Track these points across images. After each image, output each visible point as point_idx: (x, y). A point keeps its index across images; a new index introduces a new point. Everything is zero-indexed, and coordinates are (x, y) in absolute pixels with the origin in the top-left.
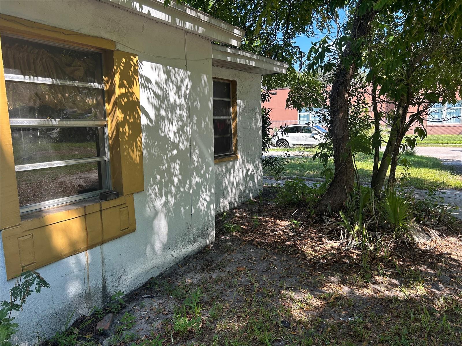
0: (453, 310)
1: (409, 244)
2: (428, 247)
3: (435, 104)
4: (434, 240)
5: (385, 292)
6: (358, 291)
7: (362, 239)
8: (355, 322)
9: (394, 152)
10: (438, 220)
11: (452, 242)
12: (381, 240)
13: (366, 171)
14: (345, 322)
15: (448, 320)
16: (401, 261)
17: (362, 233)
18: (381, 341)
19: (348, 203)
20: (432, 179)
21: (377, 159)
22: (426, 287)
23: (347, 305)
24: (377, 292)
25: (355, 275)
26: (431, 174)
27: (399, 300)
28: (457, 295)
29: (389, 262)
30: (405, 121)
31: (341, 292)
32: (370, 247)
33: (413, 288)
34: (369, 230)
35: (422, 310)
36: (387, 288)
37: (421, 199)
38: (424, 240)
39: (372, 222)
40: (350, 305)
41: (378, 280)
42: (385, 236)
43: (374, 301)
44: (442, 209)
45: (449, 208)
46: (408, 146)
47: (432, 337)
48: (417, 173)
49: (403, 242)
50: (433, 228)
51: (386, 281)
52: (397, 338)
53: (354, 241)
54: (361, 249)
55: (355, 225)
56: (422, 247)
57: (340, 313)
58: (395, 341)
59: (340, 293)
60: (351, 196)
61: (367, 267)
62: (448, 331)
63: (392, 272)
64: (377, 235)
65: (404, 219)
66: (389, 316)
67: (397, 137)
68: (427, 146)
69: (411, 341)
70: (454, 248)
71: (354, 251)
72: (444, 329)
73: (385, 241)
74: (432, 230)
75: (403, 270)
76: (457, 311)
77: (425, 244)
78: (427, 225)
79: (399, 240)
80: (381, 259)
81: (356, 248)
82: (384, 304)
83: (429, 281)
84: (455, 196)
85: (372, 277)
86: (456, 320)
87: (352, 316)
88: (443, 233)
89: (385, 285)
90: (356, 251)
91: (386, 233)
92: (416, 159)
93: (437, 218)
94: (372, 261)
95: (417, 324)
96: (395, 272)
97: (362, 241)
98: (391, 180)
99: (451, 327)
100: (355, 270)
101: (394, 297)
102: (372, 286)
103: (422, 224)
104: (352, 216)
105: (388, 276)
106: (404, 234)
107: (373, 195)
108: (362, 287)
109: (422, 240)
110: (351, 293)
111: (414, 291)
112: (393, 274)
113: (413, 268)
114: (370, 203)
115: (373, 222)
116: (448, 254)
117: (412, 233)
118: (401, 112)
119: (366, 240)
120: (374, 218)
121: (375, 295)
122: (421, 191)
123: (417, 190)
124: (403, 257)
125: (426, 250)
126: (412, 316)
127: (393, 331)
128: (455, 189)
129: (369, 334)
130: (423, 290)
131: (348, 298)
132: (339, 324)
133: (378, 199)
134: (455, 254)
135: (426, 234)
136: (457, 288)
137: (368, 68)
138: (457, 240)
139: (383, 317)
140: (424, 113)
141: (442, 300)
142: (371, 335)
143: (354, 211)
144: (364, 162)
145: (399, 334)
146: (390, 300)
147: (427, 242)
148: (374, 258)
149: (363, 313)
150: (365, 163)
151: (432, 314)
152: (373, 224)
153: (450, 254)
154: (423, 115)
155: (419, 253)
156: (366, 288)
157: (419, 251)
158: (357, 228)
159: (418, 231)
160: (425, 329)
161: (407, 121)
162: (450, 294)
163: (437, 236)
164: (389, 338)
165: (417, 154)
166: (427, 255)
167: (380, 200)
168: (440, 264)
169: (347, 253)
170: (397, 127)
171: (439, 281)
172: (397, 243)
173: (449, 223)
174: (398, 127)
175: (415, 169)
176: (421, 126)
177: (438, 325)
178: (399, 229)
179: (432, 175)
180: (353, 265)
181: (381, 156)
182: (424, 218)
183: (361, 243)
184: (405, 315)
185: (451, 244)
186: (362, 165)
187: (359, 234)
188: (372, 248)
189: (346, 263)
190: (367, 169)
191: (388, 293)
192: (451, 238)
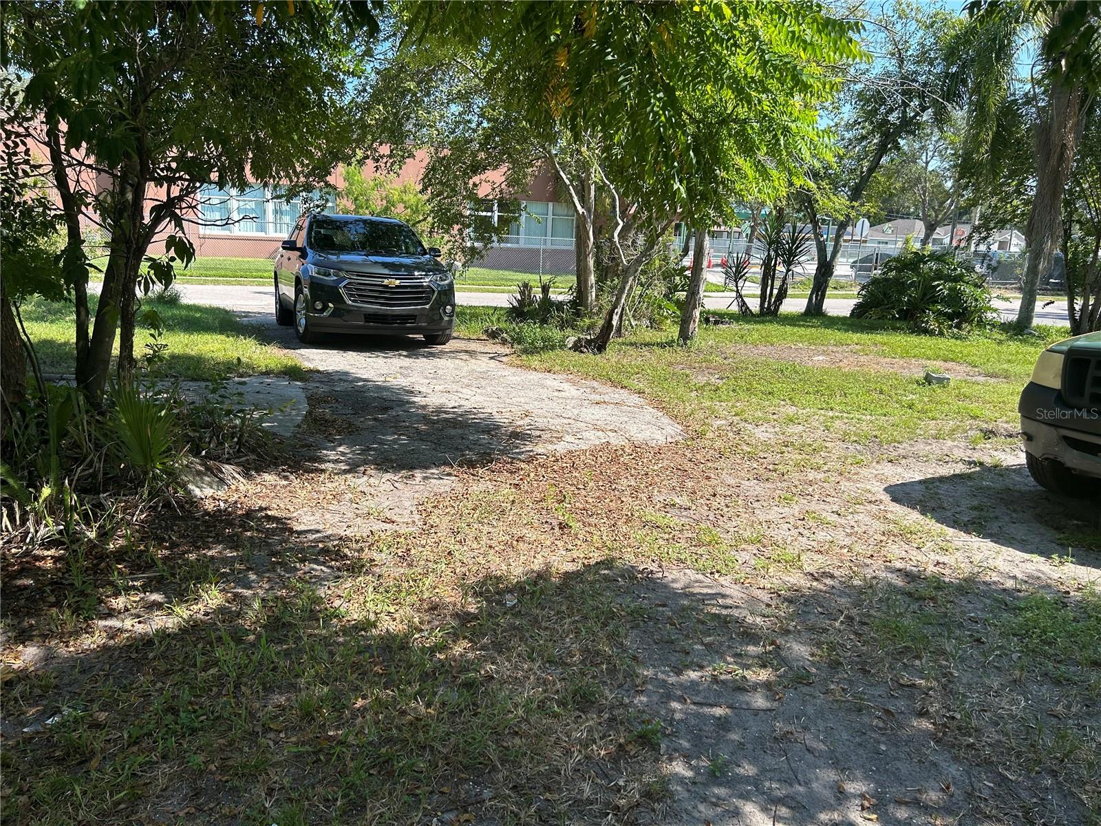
0: (278, 619)
1: (182, 507)
2: (222, 504)
3: (205, 185)
4: (233, 487)
5: (135, 629)
6: (67, 646)
7: (65, 516)
8: (62, 724)
9: (124, 295)
10: (237, 443)
11: (267, 483)
12: (116, 511)
13: (61, 345)
14: (38, 733)
15: (270, 641)
16: (166, 548)
17: (62, 502)
18: (132, 740)
19: (15, 431)
20: (220, 356)
21: (83, 313)
22: (224, 590)
23: (38, 691)
24: (113, 633)
25: (54, 610)
26: (217, 346)
27: (169, 635)
28: (285, 587)
29: (139, 557)
30: (143, 218)
31: (18, 665)
32: (88, 534)
33: (196, 600)
34: (81, 490)
35: (220, 639)
36: (139, 616)
37: (199, 402)
38: (212, 491)
39: (87, 472)
40: (45, 688)
41: (115, 606)
42: (124, 498)
43: (111, 657)
44: (243, 419)
45: (256, 415)
46: (155, 279)
47: (243, 687)
48: (187, 345)
49: (167, 505)
50: (228, 462)
51: (135, 602)
52: (170, 718)
53: (43, 526)
54: (63, 543)
55: (42, 486)
56: (210, 506)
57: (22, 717)
58: (167, 725)
59: (15, 667)
60: (24, 415)
61: (84, 582)
62: (273, 662)
63: (148, 578)
64: (103, 501)
65: (164, 452)
66: (148, 677)
67: (128, 258)
68: (205, 283)
69: (200, 712)
70: (273, 494)
71: (46, 553)
72: (266, 662)
73: (124, 510)
74: (227, 466)
75: (173, 568)
76: (287, 619)
77: (214, 499)
78: (216, 458)
79: (159, 501)
80: (120, 555)
81: (49, 543)
82: (134, 656)
83: (229, 574)
84: (268, 389)
85: (101, 601)
86: (286, 636)
87: (57, 711)
88: (249, 470)
89: (133, 611)
90: (52, 552)
91: (127, 492)
92: (184, 313)
93: (236, 439)
94: (98, 564)
95: (211, 671)
96: (155, 577)
97: (66, 521)
98: (126, 363)
99: (278, 654)
100: (52, 599)
101: (157, 631)
102: (102, 623)
103: (205, 457)
104: (32, 463)
105: (139, 590)
106: (167, 486)
107: (81, 403)
108: (76, 634)
109: (209, 492)
110: (49, 658)
111: (200, 606)
112: (151, 581)
113: (192, 557)
114: (76, 426)
115: (91, 471)
116: (261, 509)
117: (186, 479)
118: (130, 196)
119: (76, 517)
120: (92, 461)
121: (112, 642)
122: (199, 383)
123: (191, 383)
124: (170, 538)
125: (219, 510)
126: (199, 660)
127: (160, 707)
128: (267, 373)
129: (103, 738)
130: (219, 596)
131: (40, 673)
132: (21, 745)
133: (98, 414)
134: (275, 506)
135: (216, 476)
136: (283, 573)
137: (29, 71)
138: (278, 479)
139: (134, 686)
140: (184, 205)
141: (256, 605)
142: (107, 738)
143: (37, 451)
144: (52, 322)
145: (173, 709)
146: (146, 642)
147: (220, 493)
148: (102, 557)
149: (83, 696)
150: (54, 327)
151: (239, 641)
152: (91, 475)
153: (266, 509)
154: (181, 209)
155: (205, 522)
156: (87, 633)
157: (203, 516)
158: (46, 491)
159: (199, 473)
160: (228, 676)
161: (147, 220)
162: (272, 588)
163: (237, 476)
164: (151, 726)
165: (185, 301)
166: (221, 521)
167: (102, 414)
168: (249, 534)
169: (27, 562)
170: (124, 233)
171: (249, 569)
172: (154, 508)
173: (260, 446)
174: (127, 232)
175: (182, 335)
176: (180, 234)
177: (254, 658)
178: (155, 477)
179: (220, 346)
180: (48, 589)
181: (93, 306)
182: (210, 443)
183: (62, 527)
184: (184, 662)
185: (266, 488)
186: (47, 331)
187: (56, 506)
188: (92, 535)
189: (26, 587)
190: (63, 341)
191: (140, 628)
192: (266, 476)
